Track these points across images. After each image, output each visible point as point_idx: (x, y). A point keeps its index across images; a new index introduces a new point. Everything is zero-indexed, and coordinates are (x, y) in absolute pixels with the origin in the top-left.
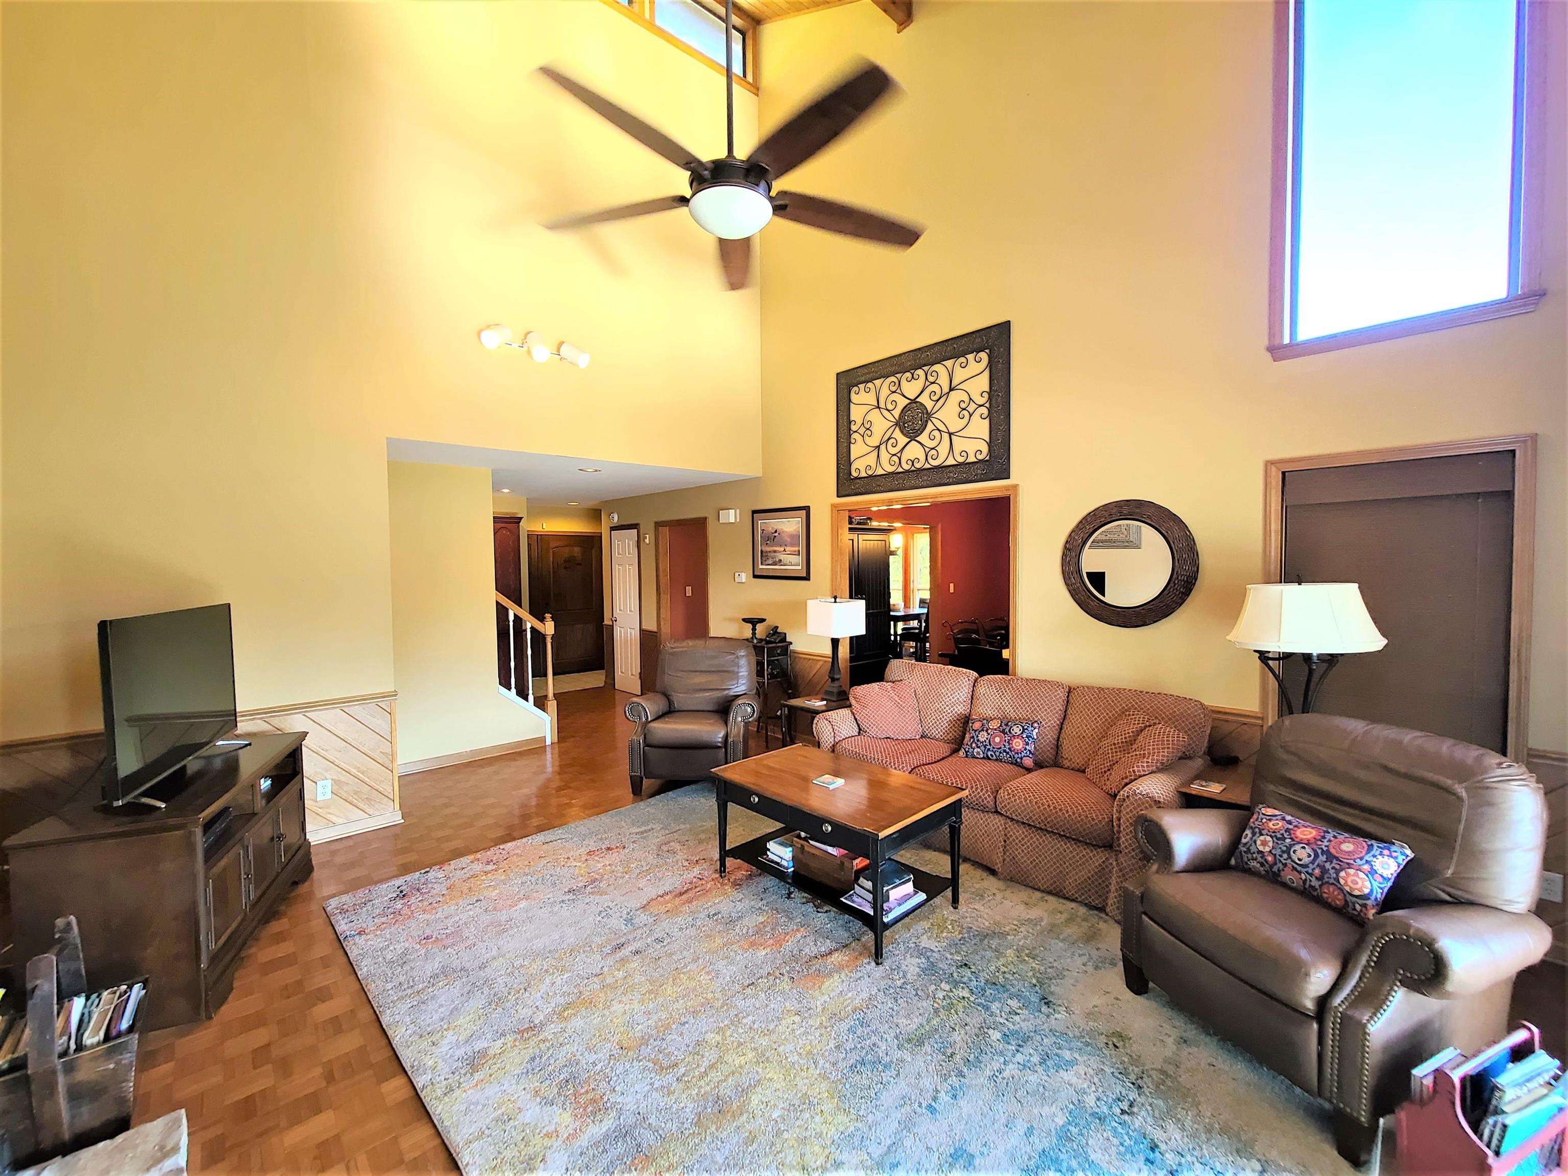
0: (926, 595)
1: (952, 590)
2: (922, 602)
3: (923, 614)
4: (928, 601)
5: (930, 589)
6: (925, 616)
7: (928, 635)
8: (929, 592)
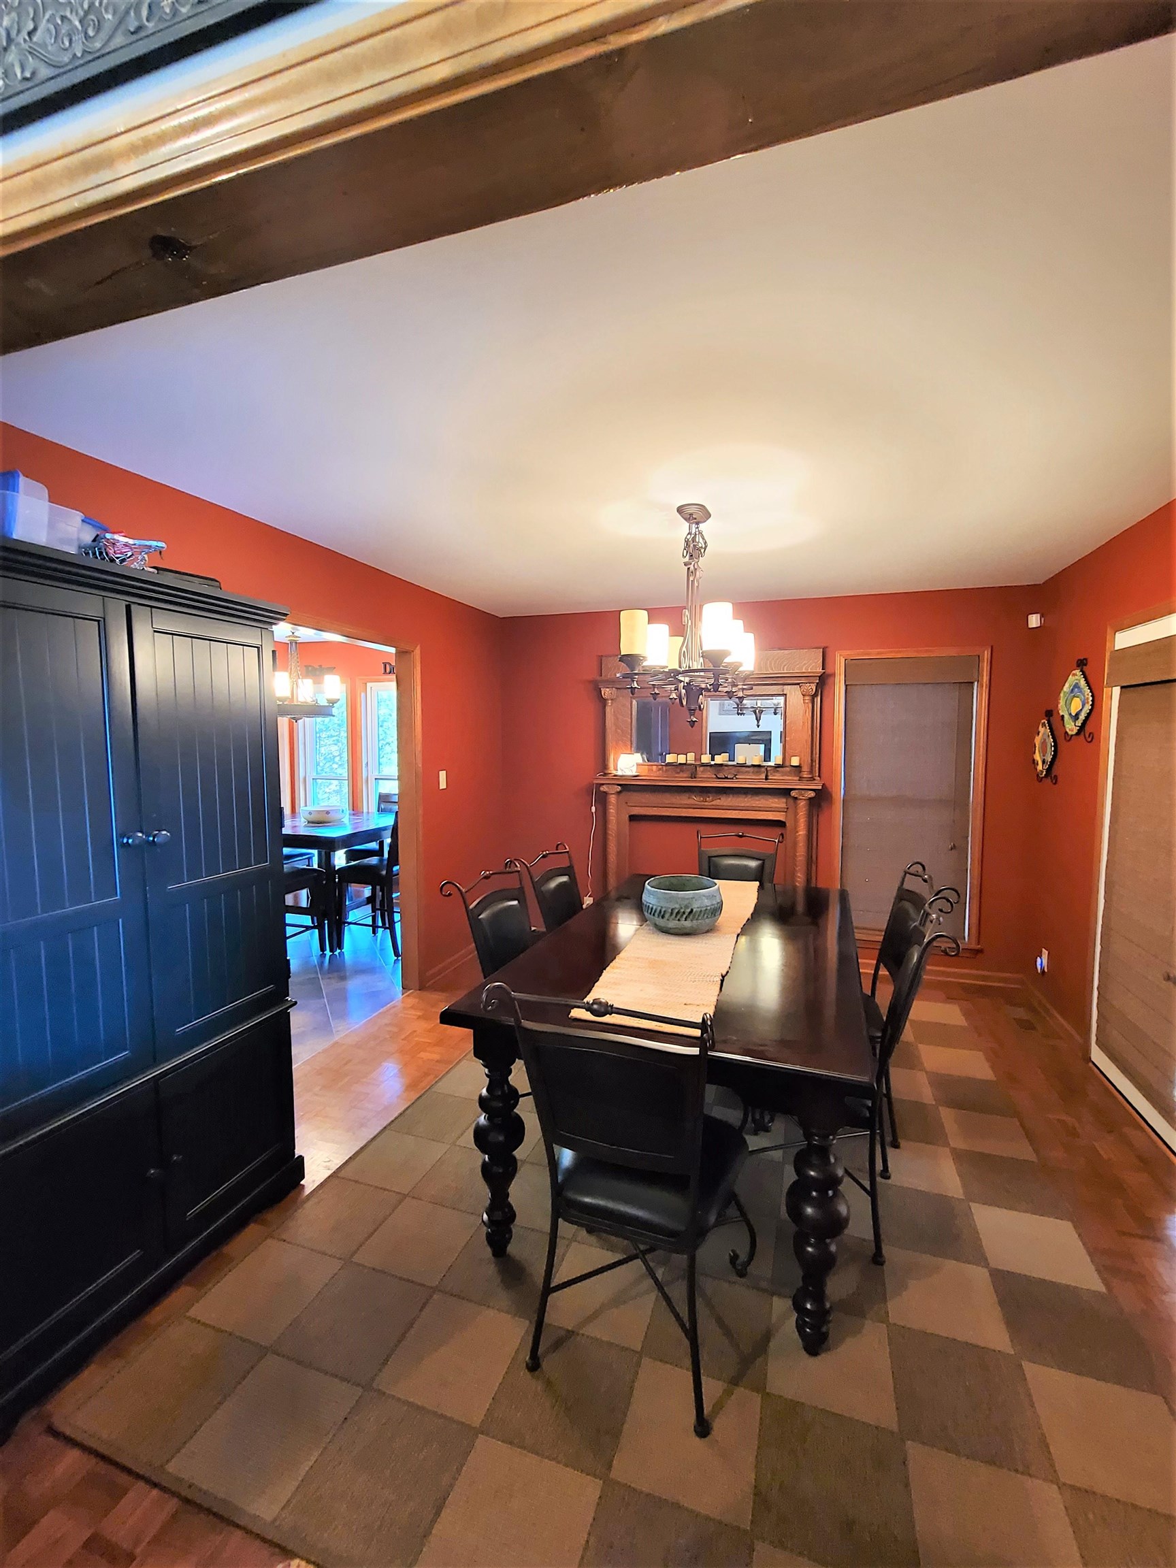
0: (392, 788)
1: (443, 785)
2: (384, 799)
3: (385, 829)
4: (396, 799)
5: (399, 778)
6: (389, 832)
7: (396, 868)
8: (396, 783)
